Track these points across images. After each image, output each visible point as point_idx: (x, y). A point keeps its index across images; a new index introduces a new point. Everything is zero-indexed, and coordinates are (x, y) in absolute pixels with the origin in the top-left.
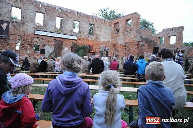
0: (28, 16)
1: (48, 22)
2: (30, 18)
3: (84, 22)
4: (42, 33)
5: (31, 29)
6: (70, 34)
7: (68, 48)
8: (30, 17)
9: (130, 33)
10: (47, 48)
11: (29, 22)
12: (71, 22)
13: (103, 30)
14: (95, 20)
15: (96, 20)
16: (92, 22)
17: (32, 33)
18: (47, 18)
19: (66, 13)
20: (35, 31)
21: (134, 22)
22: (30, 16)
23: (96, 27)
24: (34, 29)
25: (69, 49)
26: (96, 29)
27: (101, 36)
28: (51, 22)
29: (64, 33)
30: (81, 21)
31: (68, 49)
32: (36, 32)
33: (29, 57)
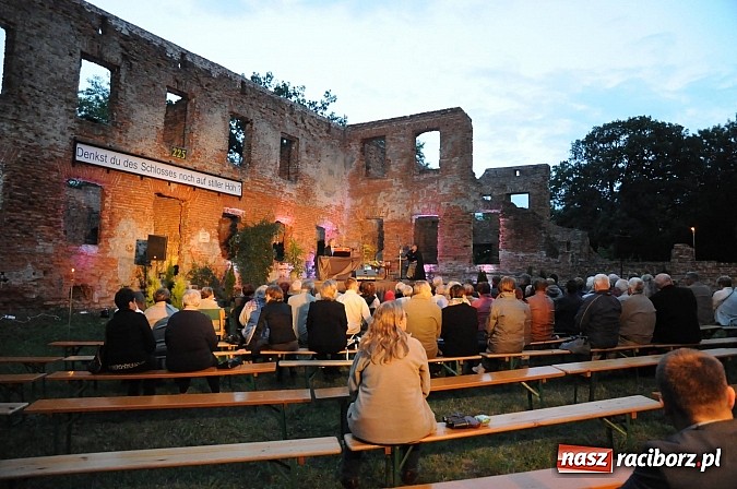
0: (45, 67)
1: (132, 110)
2: (52, 80)
3: (265, 124)
4: (108, 159)
5: (58, 135)
6: (217, 170)
7: (210, 233)
8: (53, 75)
9: (438, 179)
10: (126, 229)
11: (50, 98)
12: (220, 120)
13: (323, 163)
14: (299, 122)
15: (303, 122)
16: (290, 128)
17: (62, 155)
18: (128, 91)
19: (205, 81)
20: (78, 145)
21: (450, 140)
22: (52, 70)
23: (303, 147)
24: (70, 134)
25: (212, 237)
26: (304, 157)
27: (318, 186)
28: (146, 112)
29: (197, 165)
30: (255, 121)
31: (208, 235)
32: (80, 152)
33: (45, 273)
